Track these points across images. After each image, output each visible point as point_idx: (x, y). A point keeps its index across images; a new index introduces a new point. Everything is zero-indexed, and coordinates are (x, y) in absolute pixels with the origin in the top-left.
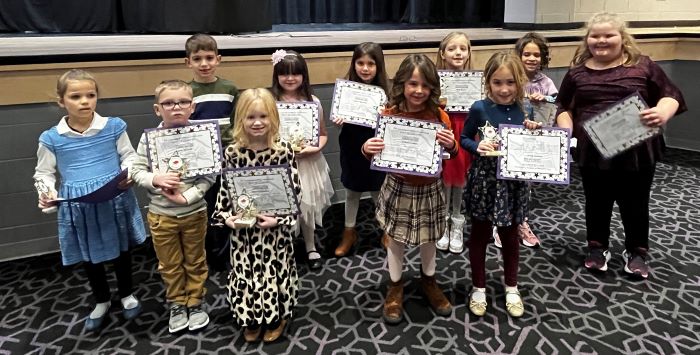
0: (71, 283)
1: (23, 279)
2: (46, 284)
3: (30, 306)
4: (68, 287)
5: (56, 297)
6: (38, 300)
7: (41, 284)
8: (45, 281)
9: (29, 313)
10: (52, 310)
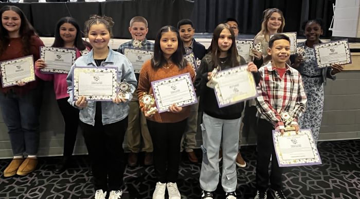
0: (63, 176)
1: (42, 169)
2: (52, 174)
3: (41, 187)
4: (61, 178)
5: (55, 183)
6: (46, 183)
7: (49, 174)
8: (51, 172)
9: (41, 190)
10: (52, 191)
